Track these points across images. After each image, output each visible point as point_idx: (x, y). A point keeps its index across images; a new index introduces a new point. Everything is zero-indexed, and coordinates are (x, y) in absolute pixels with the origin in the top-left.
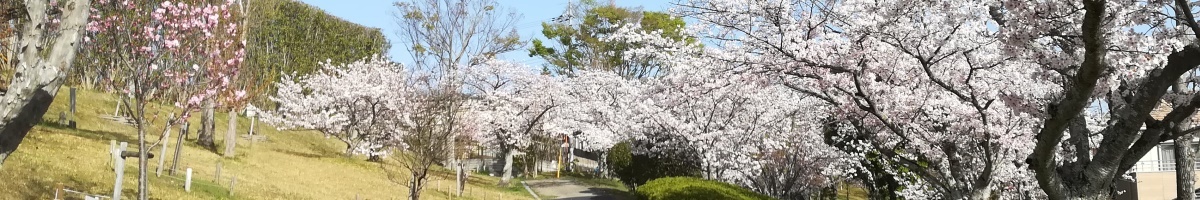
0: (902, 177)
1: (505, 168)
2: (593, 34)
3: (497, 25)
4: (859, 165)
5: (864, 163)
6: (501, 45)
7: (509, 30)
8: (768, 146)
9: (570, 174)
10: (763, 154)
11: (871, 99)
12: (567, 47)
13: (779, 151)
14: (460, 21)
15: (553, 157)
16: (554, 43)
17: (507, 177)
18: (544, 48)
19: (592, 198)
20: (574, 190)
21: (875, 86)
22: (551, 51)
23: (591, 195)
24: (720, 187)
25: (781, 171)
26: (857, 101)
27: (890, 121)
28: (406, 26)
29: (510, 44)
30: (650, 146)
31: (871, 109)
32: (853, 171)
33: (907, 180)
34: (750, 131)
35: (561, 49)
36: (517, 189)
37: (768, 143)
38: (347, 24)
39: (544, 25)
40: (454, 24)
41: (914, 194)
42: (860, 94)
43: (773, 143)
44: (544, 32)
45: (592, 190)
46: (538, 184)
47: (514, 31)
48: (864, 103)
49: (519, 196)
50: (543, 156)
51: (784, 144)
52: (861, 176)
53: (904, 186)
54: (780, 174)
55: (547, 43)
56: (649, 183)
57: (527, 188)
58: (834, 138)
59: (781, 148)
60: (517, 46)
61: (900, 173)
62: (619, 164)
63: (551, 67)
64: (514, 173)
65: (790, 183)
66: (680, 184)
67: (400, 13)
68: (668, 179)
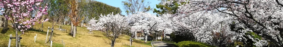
1: (146, 39)
2: (169, 7)
3: (145, 5)
5: (244, 36)
6: (146, 10)
7: (148, 6)
8: (214, 32)
9: (164, 40)
10: (213, 34)
11: (251, 13)
12: (162, 10)
13: (218, 33)
14: (137, 5)
15: (160, 36)
16: (159, 9)
17: (146, 41)
18: (156, 10)
19: (166, 46)
20: (163, 44)
21: (252, 9)
22: (159, 11)
23: (166, 45)
24: (200, 44)
25: (218, 39)
26: (245, 15)
27: (258, 21)
28: (125, 7)
29: (148, 10)
30: (180, 32)
31: (251, 17)
32: (241, 38)
34: (208, 28)
35: (161, 10)
36: (149, 44)
37: (214, 31)
38: (112, 7)
39: (156, 5)
40: (135, 5)
41: (258, 44)
42: (247, 12)
43: (216, 31)
44: (156, 7)
45: (167, 44)
46: (155, 42)
47: (149, 6)
48: (248, 15)
49: (148, 46)
50: (158, 36)
51: (219, 31)
52: (243, 40)
53: (255, 42)
54: (218, 40)
55: (157, 9)
56: (179, 43)
57: (152, 43)
58: (234, 29)
59: (218, 32)
60: (150, 10)
62: (173, 37)
63: (158, 15)
64: (148, 40)
65: (221, 42)
66: (188, 43)
67: (123, 4)
68: (184, 42)
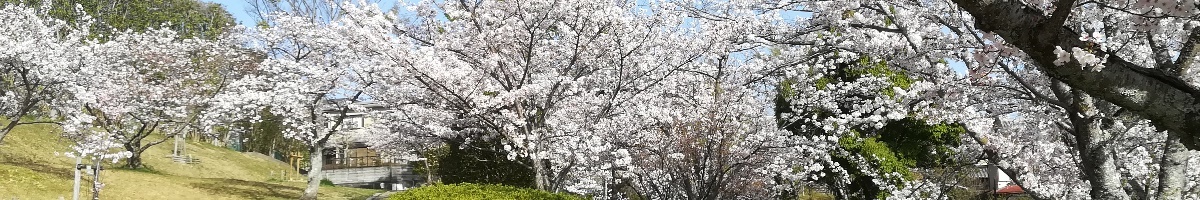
0: (885, 179)
4: (828, 158)
5: (834, 154)
32: (818, 167)
33: (892, 183)
52: (830, 178)
53: (887, 192)
61: (881, 174)
